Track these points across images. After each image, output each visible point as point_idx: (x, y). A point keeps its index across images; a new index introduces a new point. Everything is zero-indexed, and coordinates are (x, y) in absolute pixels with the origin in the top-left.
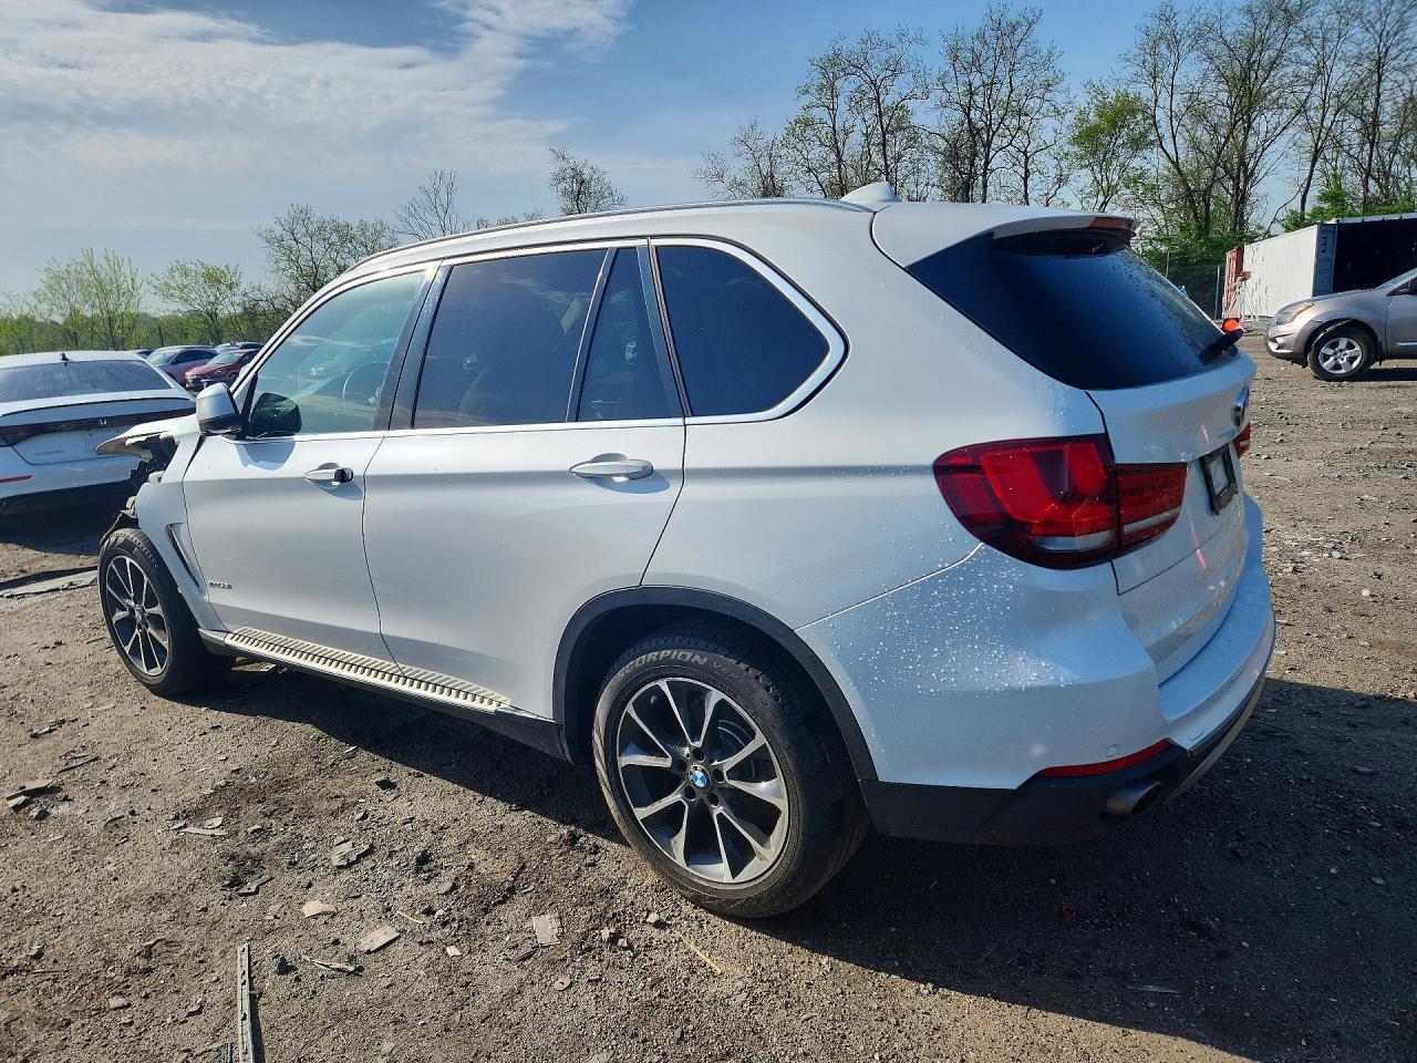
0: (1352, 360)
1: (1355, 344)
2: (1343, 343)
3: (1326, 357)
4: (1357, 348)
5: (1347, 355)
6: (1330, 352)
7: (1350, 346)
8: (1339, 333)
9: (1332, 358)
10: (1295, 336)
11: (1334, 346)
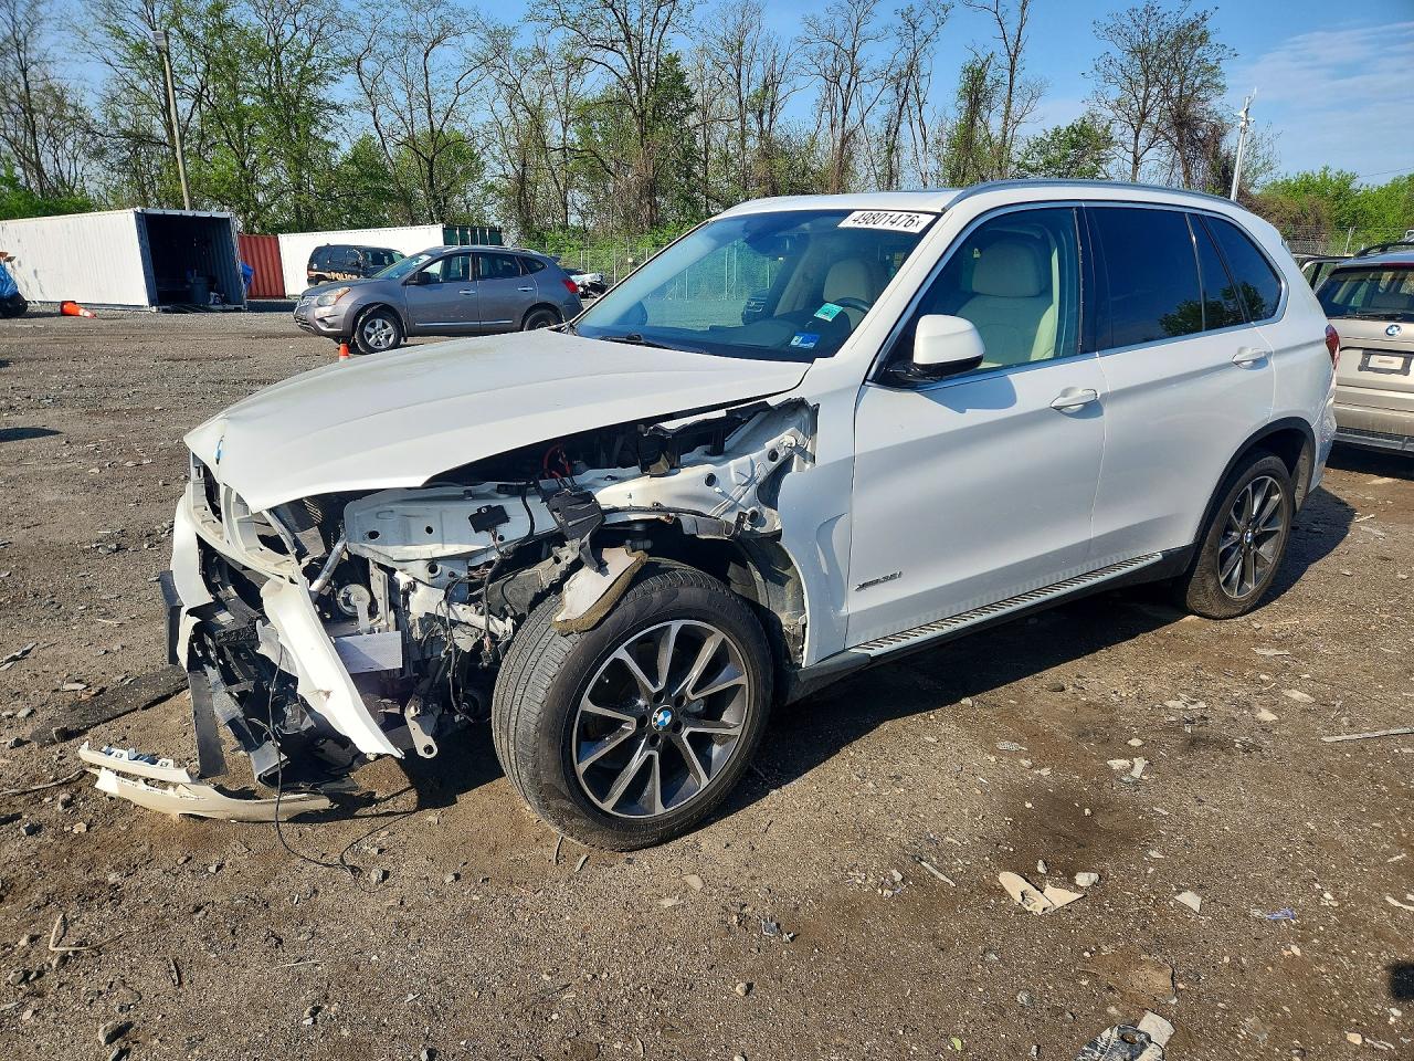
0: (388, 337)
1: (388, 324)
2: (379, 323)
3: (369, 336)
4: (390, 328)
5: (382, 331)
6: (372, 331)
7: (385, 326)
8: (375, 315)
9: (373, 337)
10: (343, 317)
11: (373, 325)
